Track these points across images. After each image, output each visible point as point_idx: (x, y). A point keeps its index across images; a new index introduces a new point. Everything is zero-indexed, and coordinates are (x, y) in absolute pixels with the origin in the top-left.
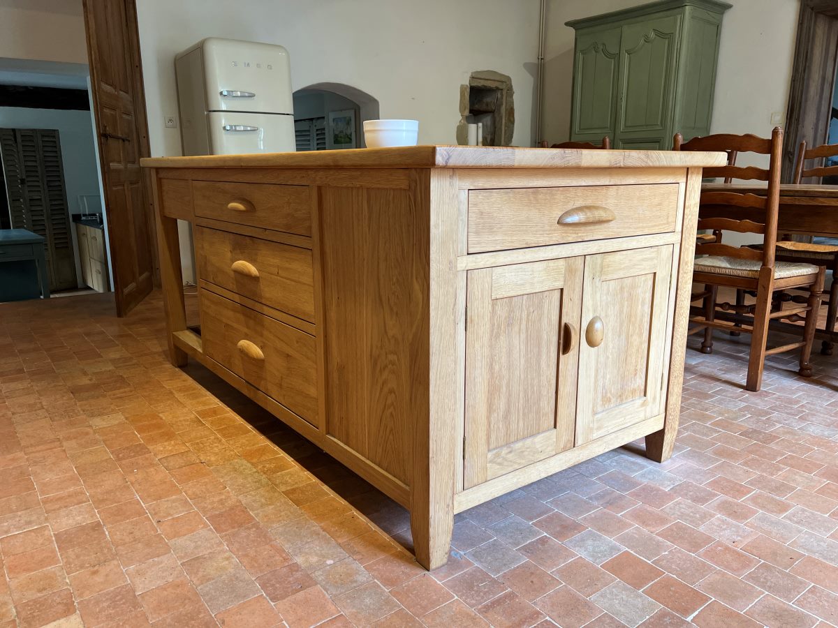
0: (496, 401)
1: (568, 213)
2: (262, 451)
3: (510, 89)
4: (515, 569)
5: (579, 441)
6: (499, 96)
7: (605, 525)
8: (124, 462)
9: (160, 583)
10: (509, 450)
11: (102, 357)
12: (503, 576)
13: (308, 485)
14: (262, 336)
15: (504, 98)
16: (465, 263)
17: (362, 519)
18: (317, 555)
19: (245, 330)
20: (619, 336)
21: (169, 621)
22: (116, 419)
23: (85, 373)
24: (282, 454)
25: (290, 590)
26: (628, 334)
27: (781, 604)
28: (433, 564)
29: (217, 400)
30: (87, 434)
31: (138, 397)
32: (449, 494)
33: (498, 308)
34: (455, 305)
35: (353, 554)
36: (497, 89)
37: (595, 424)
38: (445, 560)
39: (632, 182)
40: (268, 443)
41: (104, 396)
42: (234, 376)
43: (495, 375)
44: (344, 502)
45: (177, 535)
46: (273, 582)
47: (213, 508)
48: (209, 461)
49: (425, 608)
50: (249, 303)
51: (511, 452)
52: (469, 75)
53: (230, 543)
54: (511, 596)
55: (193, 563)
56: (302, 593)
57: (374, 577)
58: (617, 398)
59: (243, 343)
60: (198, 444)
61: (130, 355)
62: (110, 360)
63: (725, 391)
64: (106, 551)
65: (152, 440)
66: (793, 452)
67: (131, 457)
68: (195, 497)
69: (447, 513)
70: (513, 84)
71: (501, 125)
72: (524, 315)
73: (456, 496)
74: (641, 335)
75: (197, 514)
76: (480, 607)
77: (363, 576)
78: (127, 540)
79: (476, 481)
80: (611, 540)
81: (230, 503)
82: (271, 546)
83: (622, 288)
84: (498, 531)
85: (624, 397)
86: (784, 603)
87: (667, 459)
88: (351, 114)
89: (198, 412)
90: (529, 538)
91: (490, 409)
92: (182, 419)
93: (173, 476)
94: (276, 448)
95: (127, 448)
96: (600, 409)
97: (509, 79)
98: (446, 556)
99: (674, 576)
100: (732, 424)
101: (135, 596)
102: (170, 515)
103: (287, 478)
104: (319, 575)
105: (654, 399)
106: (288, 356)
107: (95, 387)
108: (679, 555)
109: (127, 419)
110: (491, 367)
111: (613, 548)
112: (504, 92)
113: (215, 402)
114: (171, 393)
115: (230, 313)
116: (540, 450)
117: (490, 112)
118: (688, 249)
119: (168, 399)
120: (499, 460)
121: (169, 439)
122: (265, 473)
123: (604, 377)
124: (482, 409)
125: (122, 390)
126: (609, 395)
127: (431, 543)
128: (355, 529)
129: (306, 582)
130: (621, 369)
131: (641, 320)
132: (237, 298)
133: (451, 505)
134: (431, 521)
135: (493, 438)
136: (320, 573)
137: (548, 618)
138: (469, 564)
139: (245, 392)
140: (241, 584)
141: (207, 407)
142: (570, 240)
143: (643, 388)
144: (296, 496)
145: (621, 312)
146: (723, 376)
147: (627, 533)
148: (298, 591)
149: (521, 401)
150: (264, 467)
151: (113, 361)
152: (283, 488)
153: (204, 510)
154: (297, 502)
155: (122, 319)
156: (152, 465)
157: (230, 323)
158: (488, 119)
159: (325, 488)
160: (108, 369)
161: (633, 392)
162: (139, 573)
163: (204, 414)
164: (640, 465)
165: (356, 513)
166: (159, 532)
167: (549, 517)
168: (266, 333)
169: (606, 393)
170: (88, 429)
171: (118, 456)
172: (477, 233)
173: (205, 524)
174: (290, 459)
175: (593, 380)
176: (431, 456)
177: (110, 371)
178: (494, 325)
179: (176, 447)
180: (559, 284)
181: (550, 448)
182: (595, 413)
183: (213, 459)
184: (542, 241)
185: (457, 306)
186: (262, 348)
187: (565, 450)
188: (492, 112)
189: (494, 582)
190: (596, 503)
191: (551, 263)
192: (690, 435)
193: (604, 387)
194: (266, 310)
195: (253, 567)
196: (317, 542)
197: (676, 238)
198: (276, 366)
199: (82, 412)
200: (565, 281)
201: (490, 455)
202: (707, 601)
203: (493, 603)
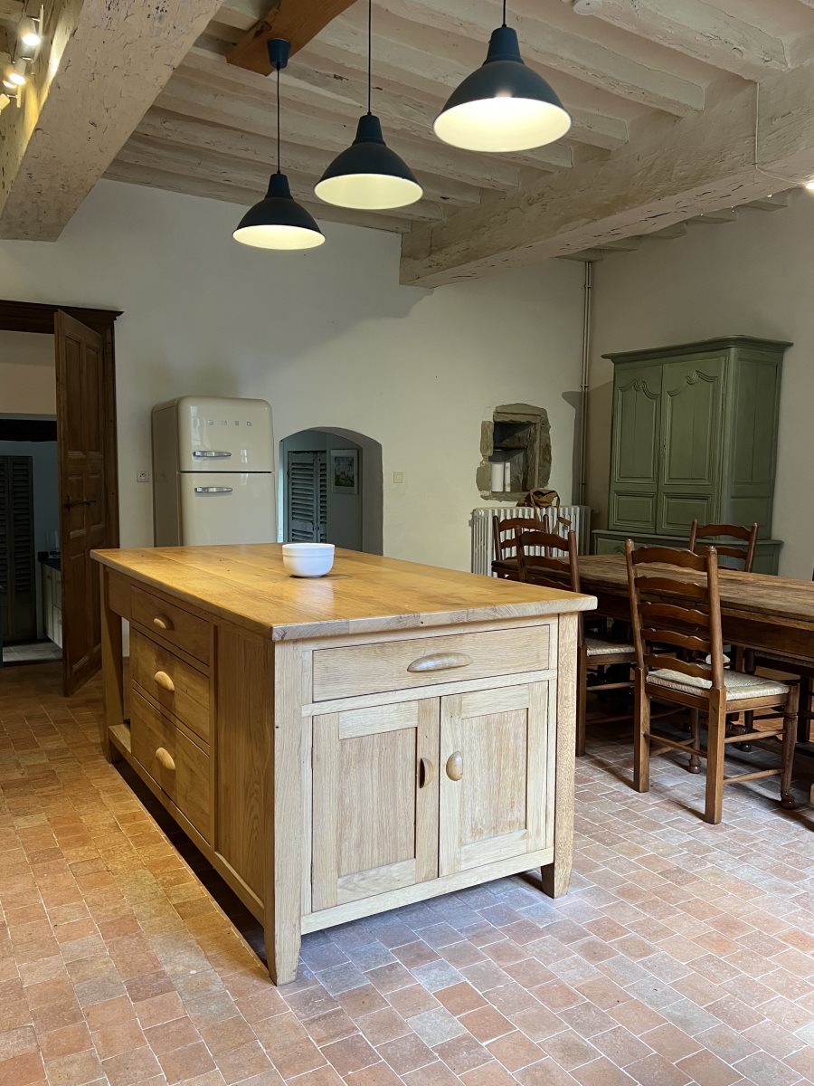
0: (347, 831)
1: (418, 661)
2: (168, 862)
3: (545, 423)
4: (353, 990)
5: (444, 872)
6: (532, 430)
7: (458, 957)
8: (36, 866)
9: (45, 979)
10: (362, 877)
11: (38, 747)
12: (340, 996)
13: (200, 899)
14: (174, 746)
15: (538, 433)
16: (309, 710)
17: (237, 935)
18: (184, 965)
19: (164, 739)
20: (489, 770)
21: (44, 1010)
22: (39, 819)
23: (19, 766)
24: (186, 867)
25: (150, 993)
26: (499, 767)
27: (577, 1039)
28: (280, 981)
29: (140, 804)
30: (9, 834)
31: (64, 797)
32: (296, 915)
33: (347, 746)
34: (300, 746)
35: (216, 966)
36: (529, 424)
37: (463, 855)
38: (294, 978)
39: (491, 629)
40: (176, 854)
41: (32, 793)
42: (153, 782)
43: (346, 807)
44: (226, 918)
45: (68, 938)
46: (138, 986)
47: (106, 916)
48: (116, 869)
49: (259, 1017)
50: (167, 713)
51: (363, 879)
52: (494, 409)
53: (112, 949)
54: (337, 1013)
55: (76, 964)
56: (159, 997)
57: (227, 988)
58: (490, 830)
59: (161, 751)
60: (109, 851)
61: (66, 746)
62: (46, 751)
63: (680, 821)
64: (5, 949)
65: (67, 845)
66: (702, 896)
67: (45, 861)
68: (93, 904)
69: (294, 932)
70: (549, 417)
71: (534, 464)
72: (376, 752)
73: (303, 918)
74: (515, 767)
75: (91, 921)
76: (307, 1019)
77: (217, 986)
78: (25, 940)
79: (325, 906)
80: (456, 970)
81: (123, 912)
82: (147, 954)
83: (488, 725)
84: (354, 955)
85: (499, 830)
86: (580, 1038)
87: (562, 895)
88: (353, 454)
89: (118, 817)
90: (381, 963)
91: (340, 839)
92: (100, 823)
93: (79, 882)
94: (182, 860)
95: (43, 852)
96: (469, 840)
97: (544, 411)
98: (294, 973)
99: (495, 1007)
100: (659, 861)
101: (22, 988)
102: (66, 920)
103: (182, 892)
104: (179, 983)
105: (538, 832)
106: (191, 770)
107: (25, 782)
108: (513, 989)
109: (49, 820)
110: (341, 800)
111: (455, 978)
112: (538, 427)
113: (137, 805)
114: (98, 793)
115: (153, 719)
116: (397, 878)
117: (523, 448)
118: (567, 685)
119: (93, 801)
120: (351, 887)
121: (84, 845)
122: (163, 885)
123: (473, 809)
124: (330, 837)
125: (51, 788)
126: (480, 827)
127: (277, 959)
128: (226, 945)
129: (168, 987)
130: (494, 802)
131: (515, 755)
132: (159, 706)
133: (297, 925)
134: (277, 938)
135: (344, 864)
136: (181, 981)
137: (361, 1033)
138: (316, 982)
139: (160, 799)
140: (112, 985)
141: (128, 812)
142: (422, 683)
143: (523, 820)
144: (185, 911)
145: (489, 746)
146: (693, 803)
147: (476, 966)
148: (157, 995)
149: (375, 832)
150: (164, 879)
151: (49, 752)
152: (175, 901)
153: (98, 918)
154: (183, 916)
155: (68, 699)
156: (62, 870)
157: (153, 729)
158: (520, 457)
159: (215, 903)
160: (41, 762)
161: (511, 824)
162: (29, 969)
163: (123, 819)
164: (531, 898)
165: (233, 929)
166: (54, 935)
167: (411, 945)
168: (177, 745)
169: (476, 824)
170: (11, 830)
171: (32, 859)
172: (322, 684)
173: (95, 930)
174: (191, 872)
175: (457, 813)
176: (276, 879)
177: (43, 764)
178: (342, 762)
179: (89, 853)
180: (414, 723)
181: (411, 877)
182: (461, 844)
183: (119, 867)
184: (390, 686)
185: (302, 748)
186: (174, 759)
187: (426, 880)
188: (525, 449)
189: (330, 1000)
190: (463, 935)
191: (403, 706)
192: (605, 871)
193: (473, 819)
194: (178, 723)
195: (126, 971)
196: (188, 954)
197: (552, 675)
198: (183, 779)
199: (8, 810)
200: (419, 721)
201: (340, 881)
202: (511, 1030)
203: (319, 1017)
